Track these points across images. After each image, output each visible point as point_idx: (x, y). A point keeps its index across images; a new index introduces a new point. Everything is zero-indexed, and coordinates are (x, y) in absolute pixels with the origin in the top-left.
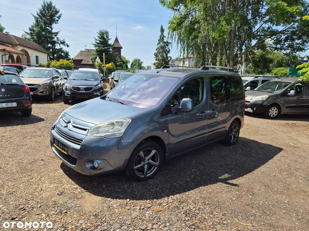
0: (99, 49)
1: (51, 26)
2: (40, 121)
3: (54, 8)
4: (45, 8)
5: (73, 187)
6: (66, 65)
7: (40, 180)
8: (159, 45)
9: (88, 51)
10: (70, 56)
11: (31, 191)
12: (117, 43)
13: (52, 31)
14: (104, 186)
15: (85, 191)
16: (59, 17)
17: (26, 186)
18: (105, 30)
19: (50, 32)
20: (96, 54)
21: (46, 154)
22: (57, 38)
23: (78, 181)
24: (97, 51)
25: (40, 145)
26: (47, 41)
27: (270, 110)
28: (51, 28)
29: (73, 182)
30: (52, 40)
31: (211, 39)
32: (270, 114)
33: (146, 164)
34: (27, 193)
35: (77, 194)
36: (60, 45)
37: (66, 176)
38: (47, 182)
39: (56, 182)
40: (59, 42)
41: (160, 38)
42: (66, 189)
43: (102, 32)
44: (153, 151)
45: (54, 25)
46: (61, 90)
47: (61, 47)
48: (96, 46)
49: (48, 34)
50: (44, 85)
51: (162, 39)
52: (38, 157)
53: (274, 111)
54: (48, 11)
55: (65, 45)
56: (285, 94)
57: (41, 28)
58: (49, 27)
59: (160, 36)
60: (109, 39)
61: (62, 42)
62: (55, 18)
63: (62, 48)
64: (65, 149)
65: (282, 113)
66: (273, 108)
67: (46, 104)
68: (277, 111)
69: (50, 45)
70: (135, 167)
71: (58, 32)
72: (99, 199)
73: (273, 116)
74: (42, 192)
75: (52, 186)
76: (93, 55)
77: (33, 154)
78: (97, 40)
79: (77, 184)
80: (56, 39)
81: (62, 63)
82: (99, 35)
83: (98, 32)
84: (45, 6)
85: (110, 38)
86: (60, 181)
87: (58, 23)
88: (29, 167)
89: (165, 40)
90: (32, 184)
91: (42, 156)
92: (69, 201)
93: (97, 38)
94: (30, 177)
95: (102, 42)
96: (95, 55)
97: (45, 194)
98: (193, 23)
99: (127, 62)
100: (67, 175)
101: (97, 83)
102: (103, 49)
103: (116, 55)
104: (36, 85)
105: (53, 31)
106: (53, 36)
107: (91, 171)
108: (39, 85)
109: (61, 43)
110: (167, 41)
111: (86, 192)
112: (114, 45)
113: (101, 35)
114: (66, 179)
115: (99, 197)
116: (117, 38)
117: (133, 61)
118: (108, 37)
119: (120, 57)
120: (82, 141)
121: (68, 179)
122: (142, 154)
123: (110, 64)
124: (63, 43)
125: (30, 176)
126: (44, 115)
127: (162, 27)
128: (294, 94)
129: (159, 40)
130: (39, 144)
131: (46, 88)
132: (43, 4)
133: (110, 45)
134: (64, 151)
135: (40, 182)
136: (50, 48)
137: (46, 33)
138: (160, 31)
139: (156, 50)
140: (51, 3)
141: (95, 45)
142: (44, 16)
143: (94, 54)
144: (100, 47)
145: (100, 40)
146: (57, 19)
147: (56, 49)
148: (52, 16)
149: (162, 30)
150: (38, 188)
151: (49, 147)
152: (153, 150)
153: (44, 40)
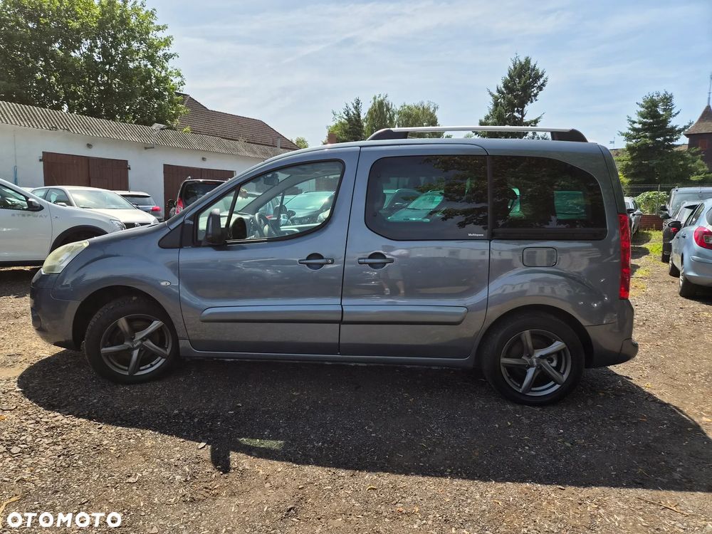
0: (639, 144)
1: (523, 110)
13: (522, 119)
18: (662, 93)
24: (631, 150)
28: (522, 113)
33: (136, 349)
43: (652, 101)
45: (528, 107)
58: (518, 111)
60: (671, 115)
62: (531, 90)
71: (539, 118)
84: (514, 71)
87: (536, 100)
93: (636, 118)
102: (650, 141)
105: (527, 118)
113: (647, 108)
118: (671, 109)
133: (672, 132)
140: (528, 62)
141: (628, 134)
144: (640, 138)
145: (644, 120)
146: (535, 92)
148: (527, 87)
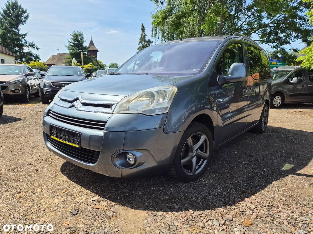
0: (74, 52)
1: (18, 28)
2: (15, 121)
3: (20, 7)
4: (10, 7)
5: (92, 199)
6: (38, 66)
7: (34, 193)
8: (140, 44)
9: (61, 55)
10: (40, 59)
11: (21, 214)
12: (92, 46)
13: (18, 33)
14: (140, 193)
15: (115, 203)
16: (26, 18)
17: (10, 205)
18: (79, 32)
19: (17, 34)
20: (71, 57)
21: (34, 157)
22: (25, 40)
23: (96, 190)
24: (71, 54)
25: (22, 147)
26: (14, 43)
27: (274, 100)
28: (18, 30)
29: (89, 192)
30: (19, 42)
31: (197, 35)
32: (274, 103)
33: (194, 157)
34: (15, 217)
35: (103, 209)
36: (28, 48)
37: (75, 184)
38: (45, 195)
39: (62, 195)
40: (28, 45)
41: (142, 37)
42: (82, 204)
43: (76, 34)
44: (202, 137)
45: (21, 27)
46: (37, 90)
47: (29, 51)
48: (69, 49)
49: (14, 36)
50: (15, 82)
51: (143, 37)
52: (23, 162)
53: (278, 100)
54: (13, 10)
55: (34, 48)
56: (287, 82)
57: (6, 29)
58: (15, 28)
59: (142, 35)
60: (84, 42)
61: (31, 44)
62: (21, 18)
63: (31, 52)
64: (73, 140)
65: (285, 102)
66: (277, 97)
67: (19, 105)
68: (281, 100)
69: (16, 48)
70: (182, 161)
71: (26, 34)
72: (143, 214)
73: (278, 105)
74: (42, 212)
75: (56, 201)
76: (67, 59)
77: (13, 158)
78: (70, 42)
79: (96, 194)
80: (24, 42)
81: (33, 65)
82: (73, 37)
83: (72, 34)
84: (9, 6)
85: (84, 40)
86: (67, 191)
87: (25, 24)
88: (11, 175)
89: (147, 39)
90: (21, 202)
91: (28, 159)
92: (96, 223)
93: (71, 40)
94: (16, 190)
95: (77, 44)
96: (69, 59)
97: (48, 215)
98: (179, 17)
99: (104, 66)
100: (75, 182)
101: (82, 78)
102: (78, 51)
103: (92, 58)
104: (6, 82)
105: (20, 33)
106: (21, 38)
107: (124, 170)
108: (9, 83)
109: (30, 46)
110: (149, 40)
111: (117, 204)
112: (89, 47)
113: (75, 37)
114: (75, 188)
115: (141, 211)
116: (92, 40)
117: (110, 65)
118: (83, 39)
119: (96, 60)
120: (106, 122)
121: (79, 187)
122: (190, 141)
123: (89, 65)
124: (33, 46)
125: (16, 188)
126: (19, 115)
127: (143, 25)
128: (297, 81)
129: (140, 39)
130: (20, 145)
131: (19, 86)
132: (7, 4)
133: (85, 48)
134: (73, 143)
135: (34, 196)
136: (17, 51)
137: (12, 35)
138: (141, 29)
139: (138, 49)
140: (16, 3)
141: (68, 47)
142: (9, 16)
143: (68, 57)
144: (74, 49)
145: (74, 42)
146: (24, 19)
147: (25, 53)
148: (18, 16)
149: (143, 29)
150: (34, 206)
151: (36, 149)
152: (203, 135)
153: (10, 42)
